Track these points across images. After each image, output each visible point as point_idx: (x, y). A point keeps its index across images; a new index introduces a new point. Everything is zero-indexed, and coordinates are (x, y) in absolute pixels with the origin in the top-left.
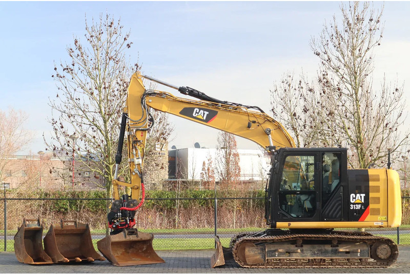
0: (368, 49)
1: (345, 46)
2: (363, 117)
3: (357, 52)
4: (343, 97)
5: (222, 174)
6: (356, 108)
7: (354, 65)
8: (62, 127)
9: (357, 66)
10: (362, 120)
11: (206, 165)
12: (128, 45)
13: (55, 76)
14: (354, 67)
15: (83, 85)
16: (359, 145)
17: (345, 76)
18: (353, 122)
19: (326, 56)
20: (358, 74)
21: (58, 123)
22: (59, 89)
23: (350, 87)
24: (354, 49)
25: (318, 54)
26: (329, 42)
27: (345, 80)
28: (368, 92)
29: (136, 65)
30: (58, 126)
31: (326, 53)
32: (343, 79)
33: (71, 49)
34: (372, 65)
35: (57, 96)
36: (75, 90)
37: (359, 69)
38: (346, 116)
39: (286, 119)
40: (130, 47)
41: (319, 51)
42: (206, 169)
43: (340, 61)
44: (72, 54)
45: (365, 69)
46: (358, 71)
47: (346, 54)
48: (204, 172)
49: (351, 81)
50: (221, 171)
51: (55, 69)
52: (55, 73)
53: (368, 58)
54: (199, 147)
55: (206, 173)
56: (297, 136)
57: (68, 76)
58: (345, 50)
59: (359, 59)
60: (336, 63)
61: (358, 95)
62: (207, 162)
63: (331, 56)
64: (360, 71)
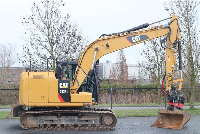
0: (195, 6)
1: (183, 5)
2: (193, 44)
3: (189, 8)
4: (182, 33)
5: (119, 76)
6: (189, 39)
7: (187, 15)
8: (28, 50)
9: (189, 16)
10: (192, 45)
11: (112, 72)
12: (63, 4)
13: (24, 22)
14: (188, 16)
15: (39, 27)
16: (191, 59)
17: (183, 21)
18: (187, 47)
19: (172, 11)
20: (190, 20)
21: (26, 48)
22: (26, 29)
23: (185, 27)
24: (187, 6)
25: (168, 10)
26: (174, 3)
27: (183, 24)
28: (196, 30)
29: (67, 15)
30: (26, 49)
31: (172, 9)
32: (182, 23)
33: (32, 8)
34: (197, 15)
35: (25, 33)
36: (35, 30)
37: (190, 18)
38: (184, 43)
39: (151, 46)
40: (64, 5)
41: (168, 8)
42: (112, 73)
43: (180, 13)
44: (33, 10)
45: (193, 18)
46: (190, 19)
47: (183, 9)
48: (110, 75)
49: (186, 24)
50: (119, 74)
51: (24, 19)
52: (24, 21)
53: (195, 11)
54: (109, 63)
55: (112, 76)
56: (157, 55)
57: (31, 22)
58: (182, 7)
59: (190, 12)
60: (177, 15)
61: (190, 32)
62: (112, 70)
63: (175, 11)
64: (191, 19)
